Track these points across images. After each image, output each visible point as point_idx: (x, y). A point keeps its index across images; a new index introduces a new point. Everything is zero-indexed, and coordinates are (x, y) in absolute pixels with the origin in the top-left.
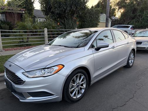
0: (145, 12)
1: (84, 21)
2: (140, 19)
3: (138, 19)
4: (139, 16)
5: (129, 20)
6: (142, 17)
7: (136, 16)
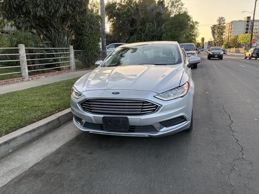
0: (147, 25)
1: (81, 34)
2: (143, 34)
3: (139, 35)
4: (141, 30)
5: (127, 37)
6: (144, 32)
7: (136, 30)
